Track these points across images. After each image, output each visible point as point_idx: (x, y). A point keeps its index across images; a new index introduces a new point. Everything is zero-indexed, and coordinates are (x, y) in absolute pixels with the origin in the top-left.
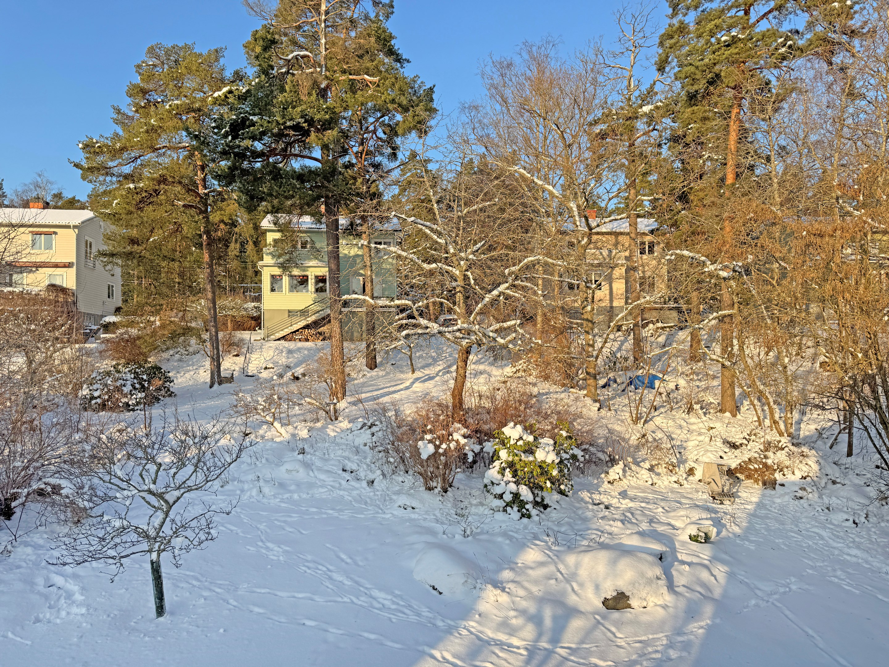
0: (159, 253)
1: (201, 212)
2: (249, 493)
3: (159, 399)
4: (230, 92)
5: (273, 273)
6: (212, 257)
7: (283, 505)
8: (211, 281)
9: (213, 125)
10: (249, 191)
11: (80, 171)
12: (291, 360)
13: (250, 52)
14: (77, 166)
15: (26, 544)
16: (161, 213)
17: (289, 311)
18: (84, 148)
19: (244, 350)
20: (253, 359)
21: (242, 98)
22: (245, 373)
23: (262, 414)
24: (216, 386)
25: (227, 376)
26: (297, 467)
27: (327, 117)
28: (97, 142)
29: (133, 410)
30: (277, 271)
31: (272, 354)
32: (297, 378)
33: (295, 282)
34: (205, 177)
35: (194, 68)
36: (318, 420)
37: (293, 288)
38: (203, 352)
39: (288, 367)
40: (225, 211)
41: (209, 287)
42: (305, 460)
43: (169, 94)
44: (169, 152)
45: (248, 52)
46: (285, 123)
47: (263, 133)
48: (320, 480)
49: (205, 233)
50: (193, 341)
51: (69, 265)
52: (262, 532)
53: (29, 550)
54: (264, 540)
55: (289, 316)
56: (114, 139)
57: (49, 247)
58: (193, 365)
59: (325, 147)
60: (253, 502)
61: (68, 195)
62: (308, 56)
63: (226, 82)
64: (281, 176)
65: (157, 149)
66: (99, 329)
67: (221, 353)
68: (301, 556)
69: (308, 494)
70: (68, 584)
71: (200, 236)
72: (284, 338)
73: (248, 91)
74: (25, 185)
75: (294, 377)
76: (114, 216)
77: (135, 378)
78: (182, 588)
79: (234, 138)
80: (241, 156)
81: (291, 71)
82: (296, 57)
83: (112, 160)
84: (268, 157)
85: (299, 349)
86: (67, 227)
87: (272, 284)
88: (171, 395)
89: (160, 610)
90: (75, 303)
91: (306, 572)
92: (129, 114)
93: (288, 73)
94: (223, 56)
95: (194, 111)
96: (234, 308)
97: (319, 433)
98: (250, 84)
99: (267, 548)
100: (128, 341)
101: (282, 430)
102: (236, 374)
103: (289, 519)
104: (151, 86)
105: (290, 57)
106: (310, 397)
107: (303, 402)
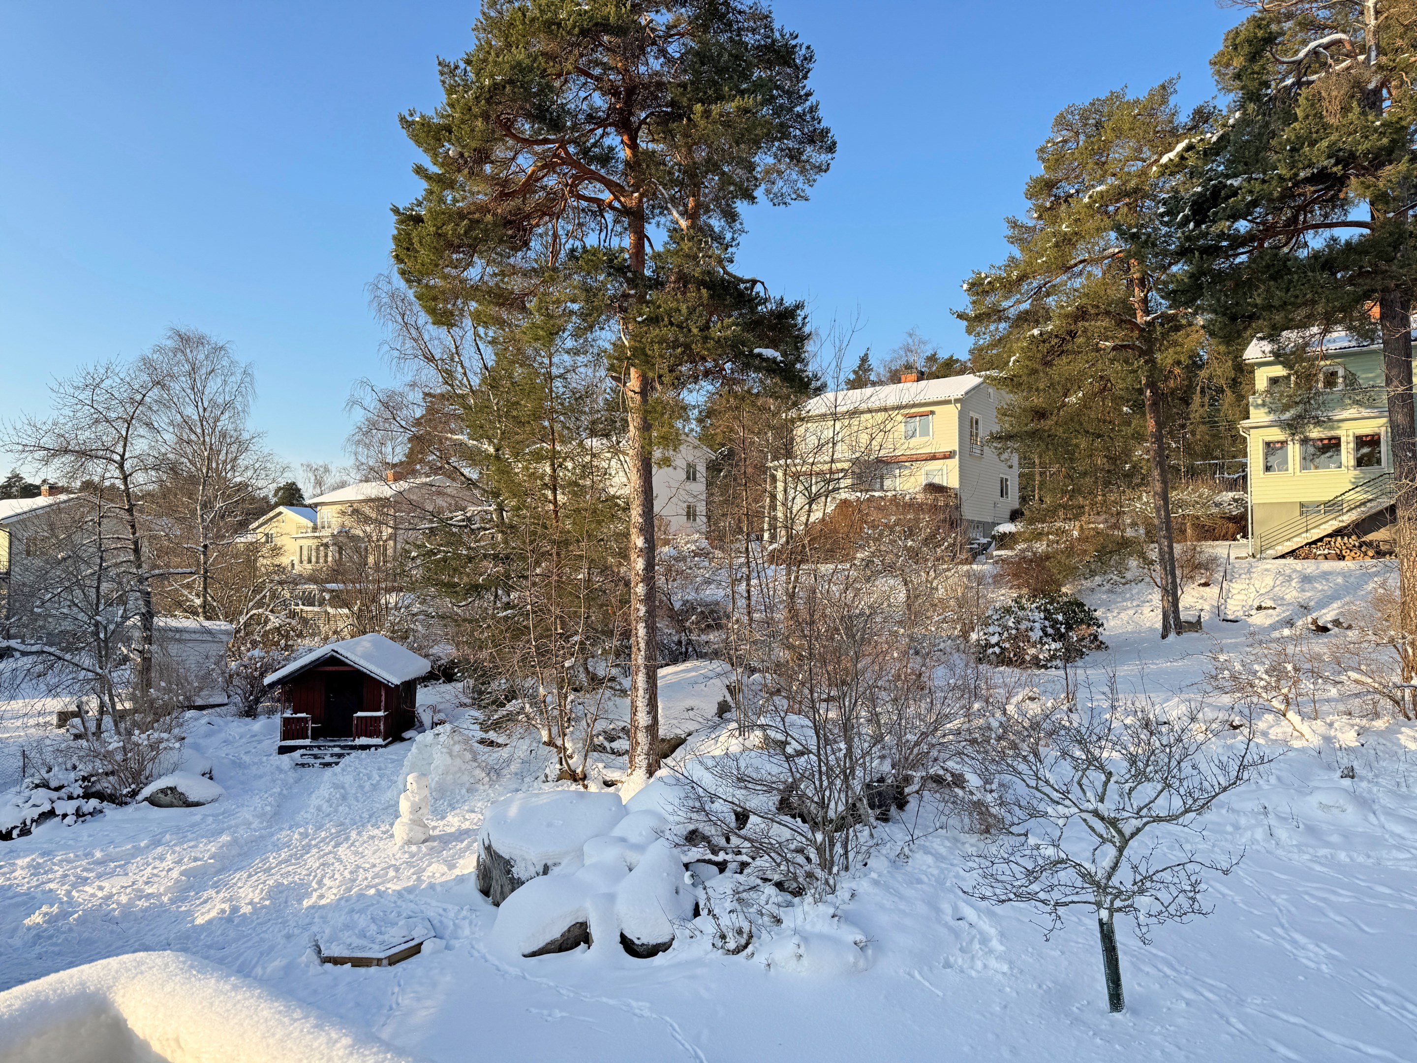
0: (1078, 428)
1: (1142, 353)
2: (1249, 833)
3: (1083, 653)
4: (1190, 148)
5: (1268, 439)
6: (1160, 425)
7: (1318, 868)
8: (1161, 464)
9: (1162, 210)
10: (1228, 309)
11: (965, 323)
12: (1308, 594)
13: (1223, 70)
14: (961, 316)
15: (927, 852)
16: (1080, 364)
17: (1302, 505)
18: (969, 290)
19: (1219, 576)
20: (1234, 591)
21: (1212, 152)
22: (1222, 614)
23: (1264, 695)
24: (1172, 636)
25: (1191, 619)
26: (1341, 802)
27: (1385, 141)
28: (987, 277)
29: (1045, 667)
30: (1277, 434)
31: (1272, 584)
32: (1325, 629)
33: (1311, 450)
34: (1146, 296)
35: (1127, 126)
36: (1377, 715)
37: (1308, 461)
38: (1147, 579)
39: (1305, 608)
40: (1182, 345)
41: (1156, 473)
42: (1358, 791)
43: (1087, 178)
44: (1089, 268)
45: (1219, 71)
46: (1296, 175)
47: (1255, 203)
48: (1393, 834)
49: (1148, 385)
50: (1133, 563)
51: (949, 456)
52: (1280, 910)
53: (929, 859)
54: (1287, 925)
55: (1302, 513)
56: (1009, 266)
57: (925, 433)
58: (1132, 599)
59: (1379, 200)
60: (1258, 851)
61: (943, 355)
62: (1339, 42)
63: (1181, 131)
64: (1289, 269)
65: (1069, 268)
66: (990, 544)
67: (1178, 581)
68: (1366, 974)
69: (1369, 857)
70: (981, 922)
71: (1141, 392)
72: (1292, 553)
73: (1221, 138)
74: (894, 351)
75: (1318, 626)
76: (1012, 380)
77: (1046, 618)
78: (1148, 973)
79: (1198, 225)
80: (1214, 251)
81: (1304, 79)
82: (1315, 52)
83: (1006, 298)
84: (1262, 241)
85: (1325, 575)
86: (947, 402)
87: (1266, 456)
88: (1101, 646)
89: (1116, 1000)
90: (958, 507)
91: (1378, 1007)
92: (1030, 225)
93: (1299, 83)
94: (1176, 91)
95: (1127, 194)
96: (1198, 503)
97: (1382, 741)
98: (1224, 125)
99: (1294, 942)
100: (1031, 561)
101: (1304, 727)
102: (1205, 617)
103: (1333, 898)
104: (1060, 175)
105: (1301, 55)
106: (1358, 670)
107: (1343, 678)
